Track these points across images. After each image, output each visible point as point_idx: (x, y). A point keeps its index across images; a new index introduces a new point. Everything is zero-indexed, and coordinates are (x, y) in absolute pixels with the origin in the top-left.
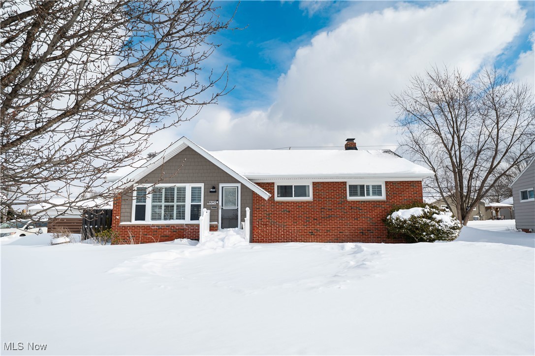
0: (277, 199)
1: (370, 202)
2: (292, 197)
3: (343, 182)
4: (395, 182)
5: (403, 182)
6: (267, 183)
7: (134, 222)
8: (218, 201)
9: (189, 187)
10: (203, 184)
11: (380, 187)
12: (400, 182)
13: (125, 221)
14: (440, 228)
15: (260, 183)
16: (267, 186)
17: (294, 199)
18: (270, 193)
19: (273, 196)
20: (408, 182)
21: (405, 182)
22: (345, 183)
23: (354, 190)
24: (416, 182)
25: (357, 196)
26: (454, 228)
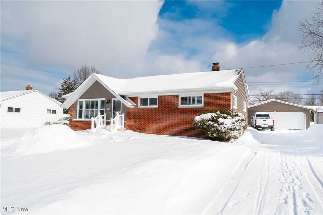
0: (140, 106)
1: (192, 109)
2: (148, 105)
3: (176, 95)
4: (210, 94)
5: (216, 94)
6: (134, 97)
7: (78, 119)
8: (111, 108)
9: (99, 100)
10: (105, 99)
11: (201, 97)
12: (214, 94)
13: (75, 118)
14: (219, 129)
15: (130, 97)
16: (134, 99)
17: (149, 107)
18: (136, 103)
19: (137, 105)
20: (220, 93)
21: (218, 93)
22: (177, 96)
23: (185, 100)
24: (225, 93)
25: (187, 104)
26: (231, 129)
